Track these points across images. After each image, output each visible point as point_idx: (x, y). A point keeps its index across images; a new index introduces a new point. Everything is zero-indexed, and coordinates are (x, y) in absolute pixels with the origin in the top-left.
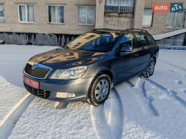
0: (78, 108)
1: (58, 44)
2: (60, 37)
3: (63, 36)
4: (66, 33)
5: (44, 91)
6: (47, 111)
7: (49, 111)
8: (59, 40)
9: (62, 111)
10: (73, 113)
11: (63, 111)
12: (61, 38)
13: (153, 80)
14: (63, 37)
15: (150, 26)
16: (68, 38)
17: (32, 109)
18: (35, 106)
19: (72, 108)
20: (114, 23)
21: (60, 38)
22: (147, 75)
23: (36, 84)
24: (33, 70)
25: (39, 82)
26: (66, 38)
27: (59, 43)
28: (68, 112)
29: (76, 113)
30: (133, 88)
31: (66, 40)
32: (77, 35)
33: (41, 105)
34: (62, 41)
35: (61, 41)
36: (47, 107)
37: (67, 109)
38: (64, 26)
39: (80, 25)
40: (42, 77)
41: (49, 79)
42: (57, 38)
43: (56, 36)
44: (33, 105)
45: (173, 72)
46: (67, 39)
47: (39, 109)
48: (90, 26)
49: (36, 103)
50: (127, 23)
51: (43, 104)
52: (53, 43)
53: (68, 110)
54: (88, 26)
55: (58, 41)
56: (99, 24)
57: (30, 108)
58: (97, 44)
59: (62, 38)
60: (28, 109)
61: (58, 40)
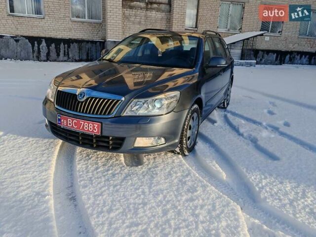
0: (163, 161)
1: (33, 57)
2: (36, 42)
3: (44, 40)
4: (47, 36)
5: (111, 138)
6: (116, 172)
7: (120, 171)
8: (36, 48)
9: (142, 168)
10: (162, 170)
11: (144, 170)
12: (39, 44)
13: (237, 112)
14: (44, 44)
15: (194, 27)
16: (53, 45)
17: (87, 172)
18: (88, 166)
19: (153, 163)
20: (138, 20)
21: (36, 45)
22: (224, 105)
23: (94, 127)
24: (82, 102)
25: (102, 123)
26: (48, 46)
27: (35, 55)
28: (152, 170)
29: (167, 170)
30: (215, 124)
31: (48, 48)
32: (70, 39)
33: (97, 164)
34: (41, 50)
35: (39, 52)
36: (111, 166)
37: (148, 165)
38: (43, 20)
39: (76, 22)
40: (107, 114)
41: (120, 116)
42: (30, 45)
43: (27, 40)
44: (83, 166)
45: (251, 98)
46: (50, 48)
47: (99, 170)
48: (94, 23)
49: (85, 161)
50: (161, 20)
51: (99, 161)
52: (22, 53)
53: (150, 166)
54: (91, 23)
55: (33, 51)
56: (114, 21)
57: (83, 171)
58: (158, 55)
59: (41, 46)
60: (81, 173)
61: (33, 48)
